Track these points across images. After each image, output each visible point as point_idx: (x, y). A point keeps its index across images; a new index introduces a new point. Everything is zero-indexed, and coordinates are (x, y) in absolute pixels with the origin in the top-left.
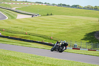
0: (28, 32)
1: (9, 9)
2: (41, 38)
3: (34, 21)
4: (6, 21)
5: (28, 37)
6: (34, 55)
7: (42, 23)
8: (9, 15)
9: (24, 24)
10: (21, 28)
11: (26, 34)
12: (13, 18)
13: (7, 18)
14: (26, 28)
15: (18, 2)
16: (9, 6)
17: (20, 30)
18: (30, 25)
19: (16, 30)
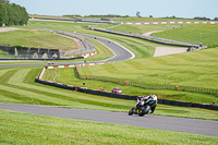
0: (181, 84)
1: (137, 35)
2: (209, 97)
3: (192, 60)
4: (131, 63)
5: (181, 96)
6: (196, 136)
7: (211, 64)
8: (138, 49)
9: (170, 67)
10: (164, 77)
11: (176, 89)
12: (145, 55)
13: (134, 56)
14: (176, 75)
15: (156, 20)
16: (136, 29)
17: (162, 82)
18: (185, 68)
19: (153, 81)
